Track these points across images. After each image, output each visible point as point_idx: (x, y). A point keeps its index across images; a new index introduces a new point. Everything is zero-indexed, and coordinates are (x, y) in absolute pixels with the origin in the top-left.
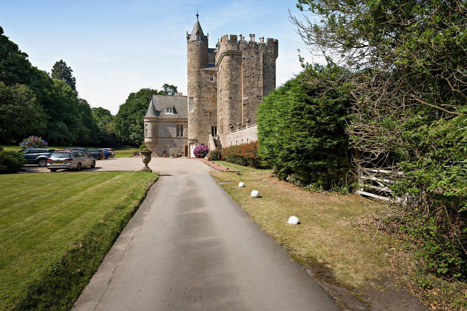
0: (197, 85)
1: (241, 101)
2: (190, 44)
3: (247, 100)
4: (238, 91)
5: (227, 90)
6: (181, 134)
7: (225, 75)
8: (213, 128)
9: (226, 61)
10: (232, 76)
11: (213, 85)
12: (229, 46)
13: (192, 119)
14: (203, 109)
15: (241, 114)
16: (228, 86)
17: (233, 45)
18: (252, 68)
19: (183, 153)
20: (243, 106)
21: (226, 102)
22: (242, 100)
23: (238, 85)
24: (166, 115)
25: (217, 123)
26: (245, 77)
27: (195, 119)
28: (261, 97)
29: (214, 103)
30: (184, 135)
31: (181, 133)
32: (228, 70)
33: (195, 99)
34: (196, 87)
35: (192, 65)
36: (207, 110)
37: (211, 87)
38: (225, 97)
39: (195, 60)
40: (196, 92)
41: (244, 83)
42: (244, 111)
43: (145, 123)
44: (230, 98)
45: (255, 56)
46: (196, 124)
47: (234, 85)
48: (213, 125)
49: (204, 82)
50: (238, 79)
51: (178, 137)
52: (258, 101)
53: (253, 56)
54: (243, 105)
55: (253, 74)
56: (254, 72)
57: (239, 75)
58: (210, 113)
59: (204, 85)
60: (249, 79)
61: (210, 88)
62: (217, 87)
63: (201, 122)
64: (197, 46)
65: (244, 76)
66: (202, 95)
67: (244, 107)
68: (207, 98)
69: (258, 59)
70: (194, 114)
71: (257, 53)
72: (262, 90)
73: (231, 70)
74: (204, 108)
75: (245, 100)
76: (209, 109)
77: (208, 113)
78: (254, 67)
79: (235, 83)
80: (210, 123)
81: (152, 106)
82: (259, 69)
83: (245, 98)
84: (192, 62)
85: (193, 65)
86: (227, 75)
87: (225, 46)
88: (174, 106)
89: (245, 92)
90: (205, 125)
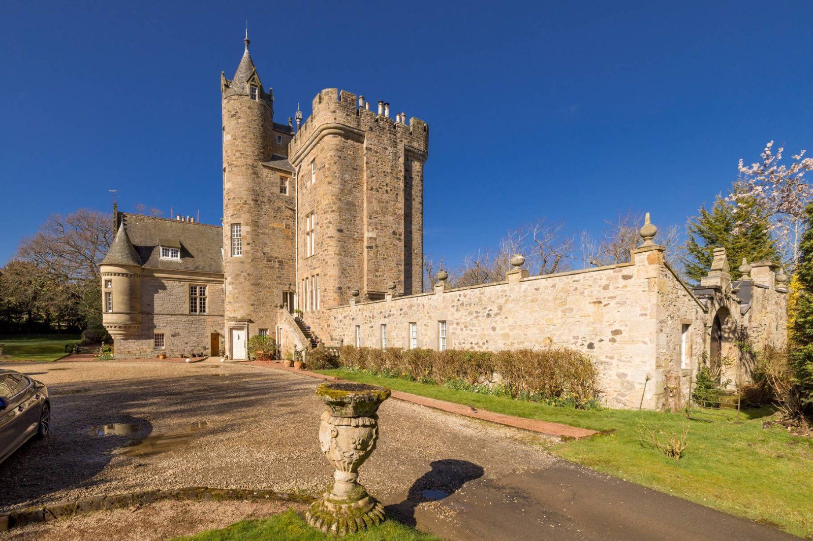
0: (251, 197)
1: (361, 240)
2: (232, 102)
3: (375, 239)
4: (355, 217)
5: (333, 211)
6: (201, 307)
7: (328, 179)
8: (285, 294)
9: (331, 147)
10: (344, 182)
11: (286, 202)
12: (339, 114)
13: (237, 272)
14: (264, 254)
15: (361, 265)
16: (334, 203)
17: (347, 115)
18: (384, 172)
19: (205, 348)
20: (365, 250)
21: (330, 237)
22: (363, 238)
23: (354, 205)
24: (163, 263)
25: (295, 285)
26: (372, 189)
27: (245, 274)
28: (400, 235)
29: (289, 242)
30: (207, 310)
31: (201, 303)
32: (334, 168)
33: (245, 229)
34: (248, 202)
35: (237, 151)
36: (274, 255)
37: (283, 205)
38: (328, 227)
39: (244, 140)
40: (248, 212)
41: (369, 202)
42: (368, 261)
43: (104, 278)
44: (340, 231)
45: (390, 149)
46: (247, 284)
47: (348, 203)
48: (286, 288)
49: (267, 193)
50: (357, 191)
51: (194, 313)
52: (395, 243)
53: (387, 149)
54: (368, 247)
55: (387, 185)
56: (388, 182)
57: (358, 184)
58: (280, 262)
59: (266, 200)
60: (379, 194)
61: (279, 208)
62: (296, 209)
63: (260, 281)
64: (250, 108)
65: (369, 188)
66: (262, 221)
67: (368, 252)
68: (274, 229)
69: (396, 157)
70: (243, 263)
71: (395, 144)
72: (403, 221)
73: (343, 172)
74: (266, 250)
75: (370, 238)
76: (276, 253)
77: (275, 262)
78: (389, 171)
79: (350, 198)
80: (280, 284)
81: (124, 238)
82: (397, 178)
83: (371, 235)
84: (238, 142)
85: (240, 151)
86: (334, 180)
87: (329, 114)
88: (181, 244)
89: (370, 221)
90: (269, 288)
